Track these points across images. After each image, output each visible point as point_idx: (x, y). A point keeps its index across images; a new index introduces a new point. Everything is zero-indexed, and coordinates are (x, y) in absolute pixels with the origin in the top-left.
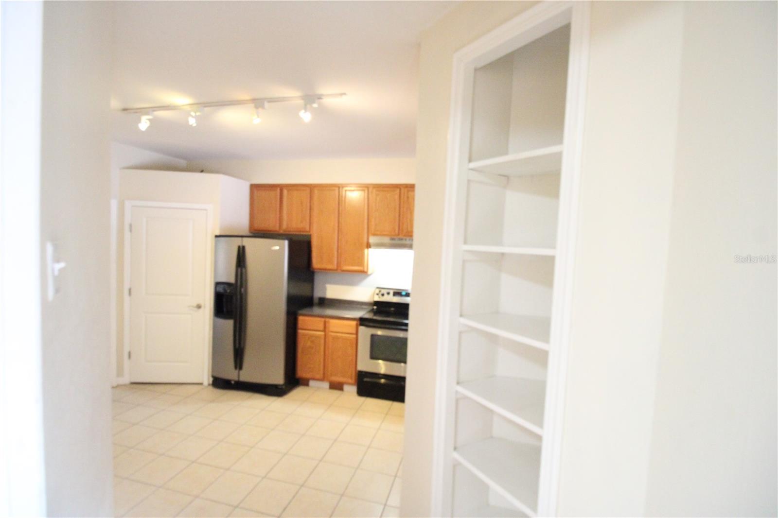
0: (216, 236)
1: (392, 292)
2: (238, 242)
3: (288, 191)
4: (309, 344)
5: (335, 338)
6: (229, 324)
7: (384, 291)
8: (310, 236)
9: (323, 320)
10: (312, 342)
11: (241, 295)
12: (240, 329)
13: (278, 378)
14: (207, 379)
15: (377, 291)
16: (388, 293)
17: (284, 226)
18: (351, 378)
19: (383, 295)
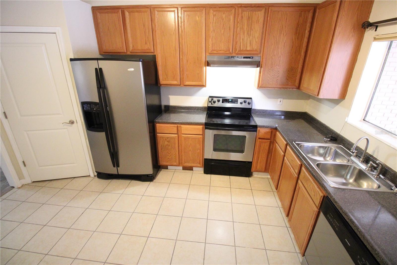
0: (71, 60)
1: (221, 99)
2: (94, 65)
3: (129, 12)
4: (166, 143)
5: (185, 138)
6: (102, 136)
7: (215, 99)
8: (154, 57)
9: (176, 125)
10: (168, 141)
11: (107, 112)
12: (112, 137)
13: (148, 170)
14: (92, 173)
15: (210, 99)
16: (219, 101)
17: (131, 48)
18: (200, 164)
19: (214, 102)
